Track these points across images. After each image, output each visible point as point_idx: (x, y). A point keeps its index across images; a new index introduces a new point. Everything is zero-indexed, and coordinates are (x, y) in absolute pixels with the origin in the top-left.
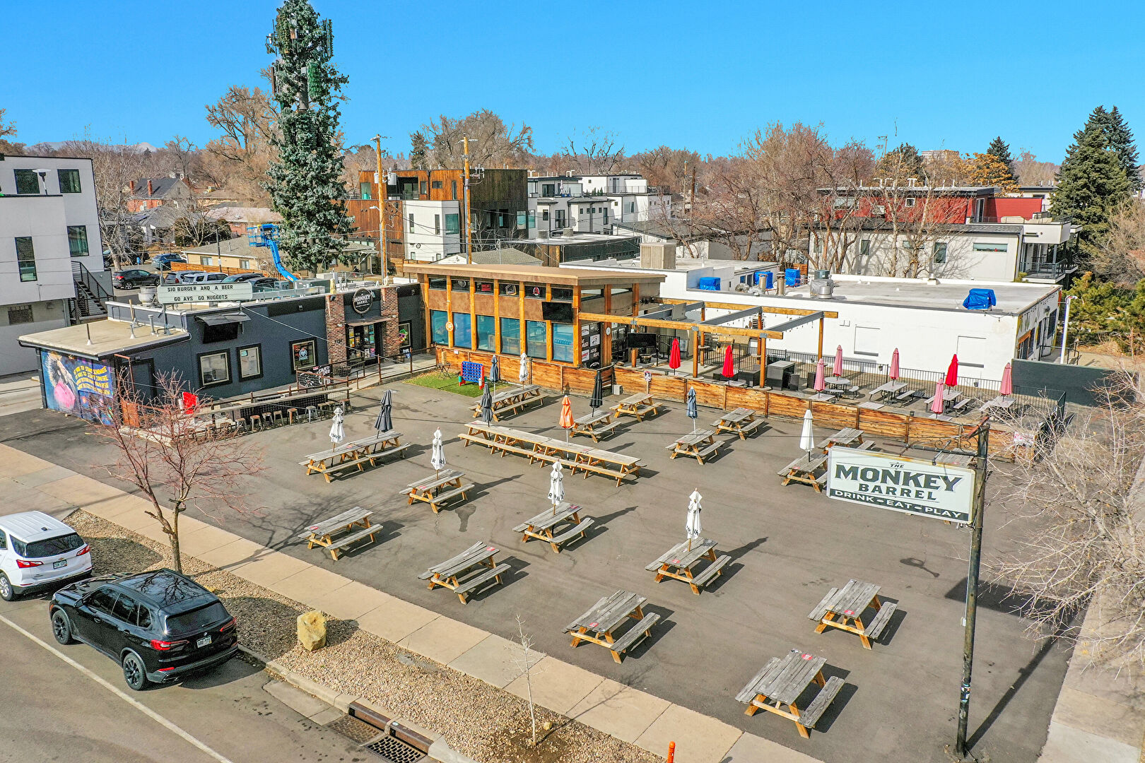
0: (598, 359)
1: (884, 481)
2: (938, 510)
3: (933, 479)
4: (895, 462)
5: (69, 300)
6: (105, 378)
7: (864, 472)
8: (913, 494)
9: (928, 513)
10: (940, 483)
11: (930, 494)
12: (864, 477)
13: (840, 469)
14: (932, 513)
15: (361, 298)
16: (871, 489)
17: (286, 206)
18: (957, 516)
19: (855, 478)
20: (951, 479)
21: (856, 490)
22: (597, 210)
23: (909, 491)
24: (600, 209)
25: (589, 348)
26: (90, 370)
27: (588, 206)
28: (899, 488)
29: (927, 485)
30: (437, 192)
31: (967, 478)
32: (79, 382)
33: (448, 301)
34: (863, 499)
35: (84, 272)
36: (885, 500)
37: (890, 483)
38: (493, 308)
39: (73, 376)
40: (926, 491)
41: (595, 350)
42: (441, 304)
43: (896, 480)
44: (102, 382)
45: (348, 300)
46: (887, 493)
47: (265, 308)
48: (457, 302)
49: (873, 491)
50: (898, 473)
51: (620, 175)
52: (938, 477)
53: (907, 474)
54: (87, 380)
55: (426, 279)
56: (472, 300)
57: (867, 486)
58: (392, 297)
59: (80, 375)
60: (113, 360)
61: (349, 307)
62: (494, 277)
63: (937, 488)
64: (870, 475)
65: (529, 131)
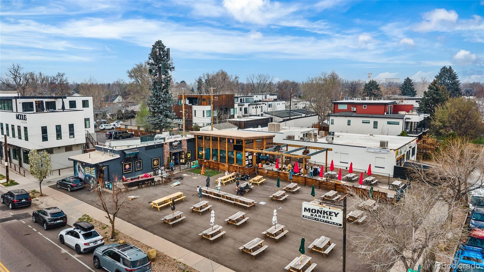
0: (251, 164)
1: (318, 213)
2: (333, 223)
3: (331, 213)
4: (321, 207)
5: (83, 144)
6: (94, 171)
7: (312, 210)
8: (326, 217)
9: (330, 223)
10: (333, 214)
11: (331, 217)
12: (312, 212)
13: (305, 209)
14: (331, 224)
15: (175, 143)
16: (314, 215)
17: (153, 109)
18: (338, 225)
19: (309, 212)
20: (336, 213)
21: (310, 215)
22: (259, 107)
23: (325, 217)
24: (260, 107)
25: (248, 160)
26: (89, 168)
27: (255, 106)
28: (322, 215)
29: (330, 215)
30: (204, 103)
31: (341, 213)
32: (86, 172)
33: (203, 144)
34: (312, 218)
35: (88, 133)
36: (318, 219)
37: (319, 214)
38: (218, 146)
39: (84, 170)
40: (330, 216)
41: (250, 161)
42: (201, 144)
43: (321, 213)
44: (92, 173)
45: (171, 144)
46: (319, 217)
47: (144, 147)
48: (207, 144)
49: (315, 216)
50: (321, 211)
51: (267, 94)
52: (333, 212)
53: (324, 211)
54: (88, 171)
55: (196, 136)
56: (211, 144)
57: (313, 214)
58: (185, 143)
59: (86, 170)
60: (96, 166)
61: (171, 146)
62: (218, 136)
63: (332, 216)
64: (314, 211)
65: (238, 78)
